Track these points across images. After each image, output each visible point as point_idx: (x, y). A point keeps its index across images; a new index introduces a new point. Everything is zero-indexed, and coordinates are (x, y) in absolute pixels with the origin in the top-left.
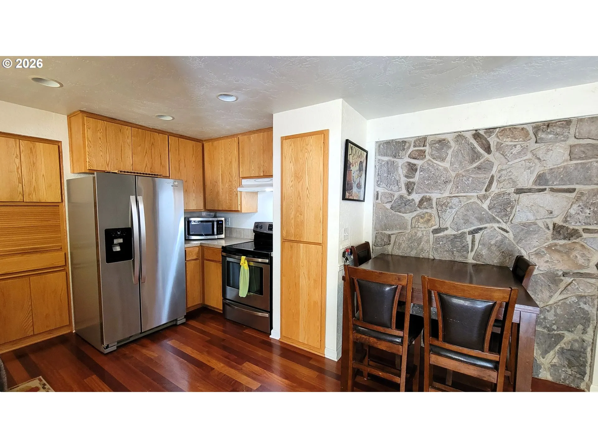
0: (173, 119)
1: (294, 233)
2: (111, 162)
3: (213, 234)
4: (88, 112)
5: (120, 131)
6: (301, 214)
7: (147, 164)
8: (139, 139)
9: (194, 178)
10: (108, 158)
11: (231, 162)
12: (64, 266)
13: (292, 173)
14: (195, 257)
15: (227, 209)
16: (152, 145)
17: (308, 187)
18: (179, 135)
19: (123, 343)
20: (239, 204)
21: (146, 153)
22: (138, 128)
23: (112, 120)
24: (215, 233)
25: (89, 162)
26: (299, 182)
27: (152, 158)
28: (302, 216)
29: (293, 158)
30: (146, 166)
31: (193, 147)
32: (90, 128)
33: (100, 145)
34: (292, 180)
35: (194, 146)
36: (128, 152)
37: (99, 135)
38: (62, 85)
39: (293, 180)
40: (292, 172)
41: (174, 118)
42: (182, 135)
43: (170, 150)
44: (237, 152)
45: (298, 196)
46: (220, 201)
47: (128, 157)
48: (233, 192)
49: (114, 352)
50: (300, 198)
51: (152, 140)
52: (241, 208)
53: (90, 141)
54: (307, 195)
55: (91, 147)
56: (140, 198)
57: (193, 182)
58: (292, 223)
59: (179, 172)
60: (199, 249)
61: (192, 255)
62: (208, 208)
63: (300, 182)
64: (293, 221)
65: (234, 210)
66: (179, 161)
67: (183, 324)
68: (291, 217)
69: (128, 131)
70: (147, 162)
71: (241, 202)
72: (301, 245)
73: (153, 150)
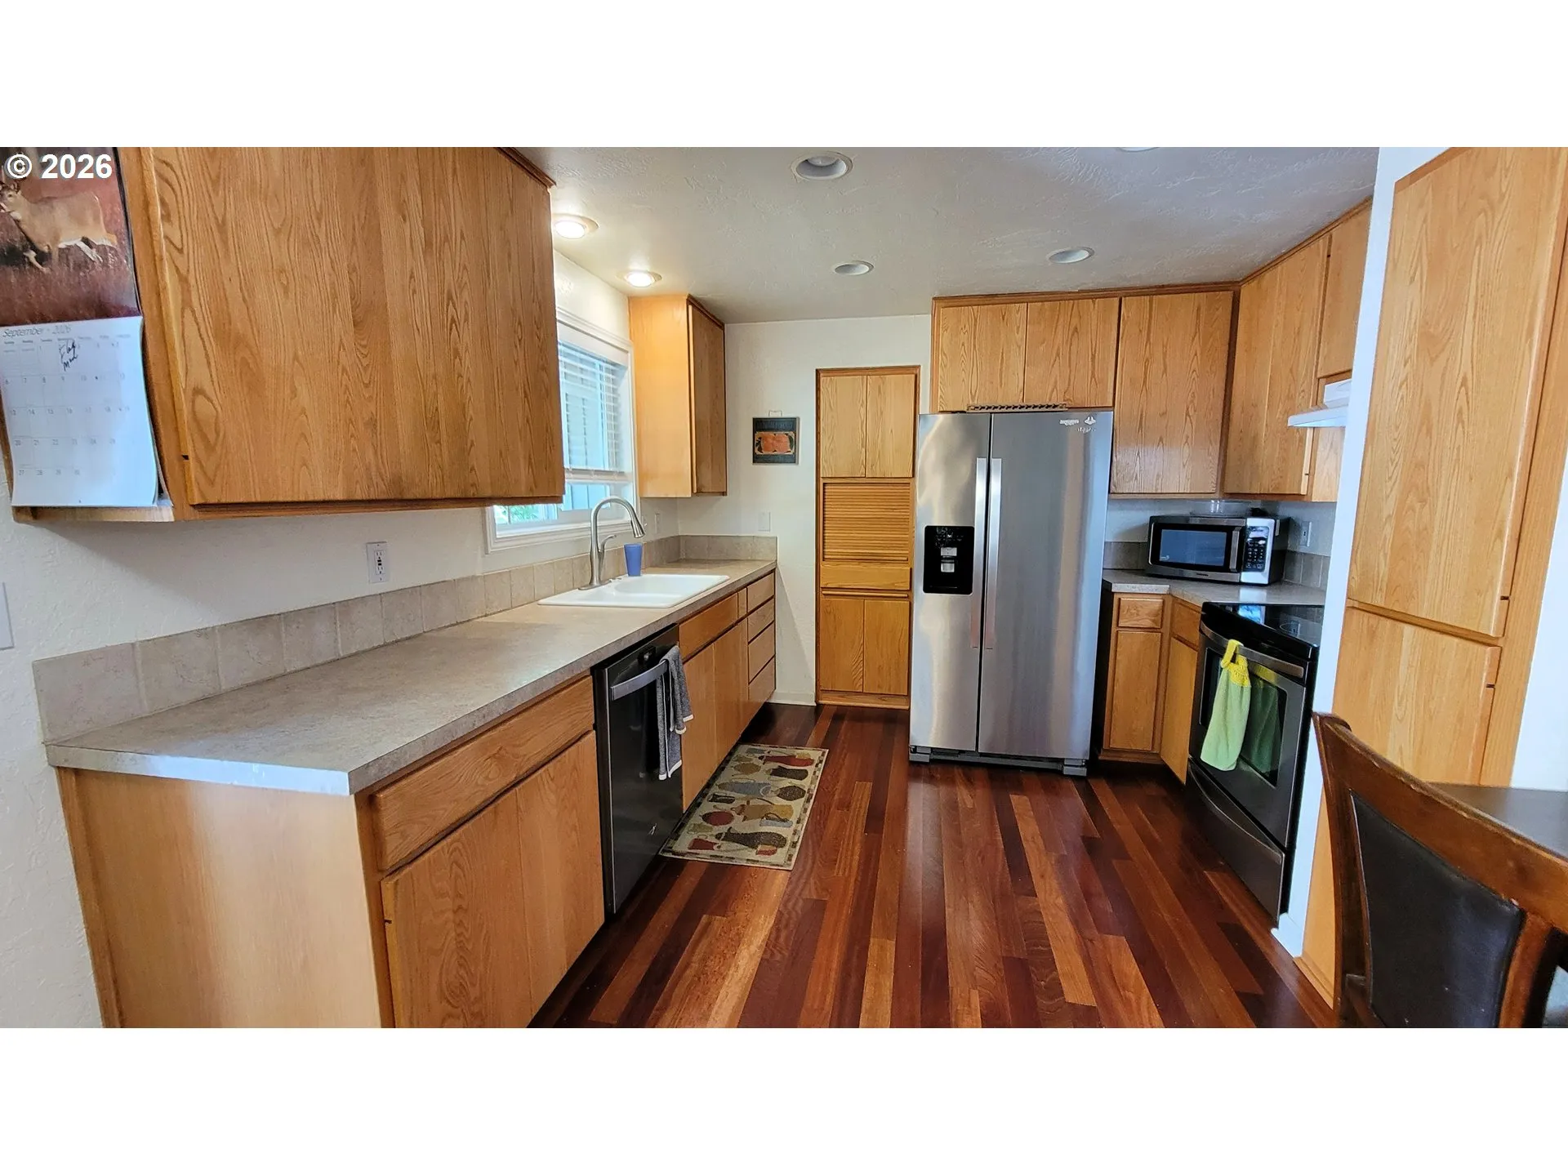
0: (1090, 256)
1: (1386, 579)
2: (980, 392)
3: (1225, 568)
4: (946, 298)
5: (1003, 319)
6: (1423, 501)
7: (1056, 382)
8: (1043, 326)
9: (1192, 401)
10: (974, 384)
11: (1298, 333)
12: (907, 591)
13: (1412, 326)
14: (1148, 623)
15: (1271, 492)
16: (1073, 335)
17: (1469, 376)
18: (1156, 287)
19: (943, 757)
20: (1306, 470)
21: (1058, 355)
22: (1042, 302)
23: (990, 298)
24: (1233, 565)
25: (941, 397)
26: (1433, 360)
27: (1070, 366)
28: (1427, 509)
29: (1425, 258)
30: (1055, 387)
31: (1199, 309)
32: (946, 330)
33: (963, 359)
34: (1408, 353)
35: (1203, 309)
36: (1016, 362)
37: (963, 337)
38: (871, 267)
39: (1410, 357)
40: (1413, 321)
41: (1092, 253)
42: (1163, 286)
43: (1123, 334)
44: (1319, 291)
45: (1422, 424)
46: (1258, 466)
47: (1014, 374)
48: (1294, 433)
49: (923, 766)
50: (1429, 432)
51: (1075, 321)
52: (1310, 486)
53: (945, 354)
54: (1460, 412)
55: (945, 366)
56: (996, 464)
57: (1187, 414)
58: (1385, 539)
59: (1144, 391)
60: (1164, 602)
61: (1138, 615)
62: (1231, 489)
63: (1437, 356)
64: (1388, 530)
65: (1287, 492)
66: (1147, 360)
67: (1075, 778)
68: (1385, 514)
69: (1018, 311)
70: (1058, 378)
71: (1312, 467)
72: (1408, 630)
73: (1074, 348)
